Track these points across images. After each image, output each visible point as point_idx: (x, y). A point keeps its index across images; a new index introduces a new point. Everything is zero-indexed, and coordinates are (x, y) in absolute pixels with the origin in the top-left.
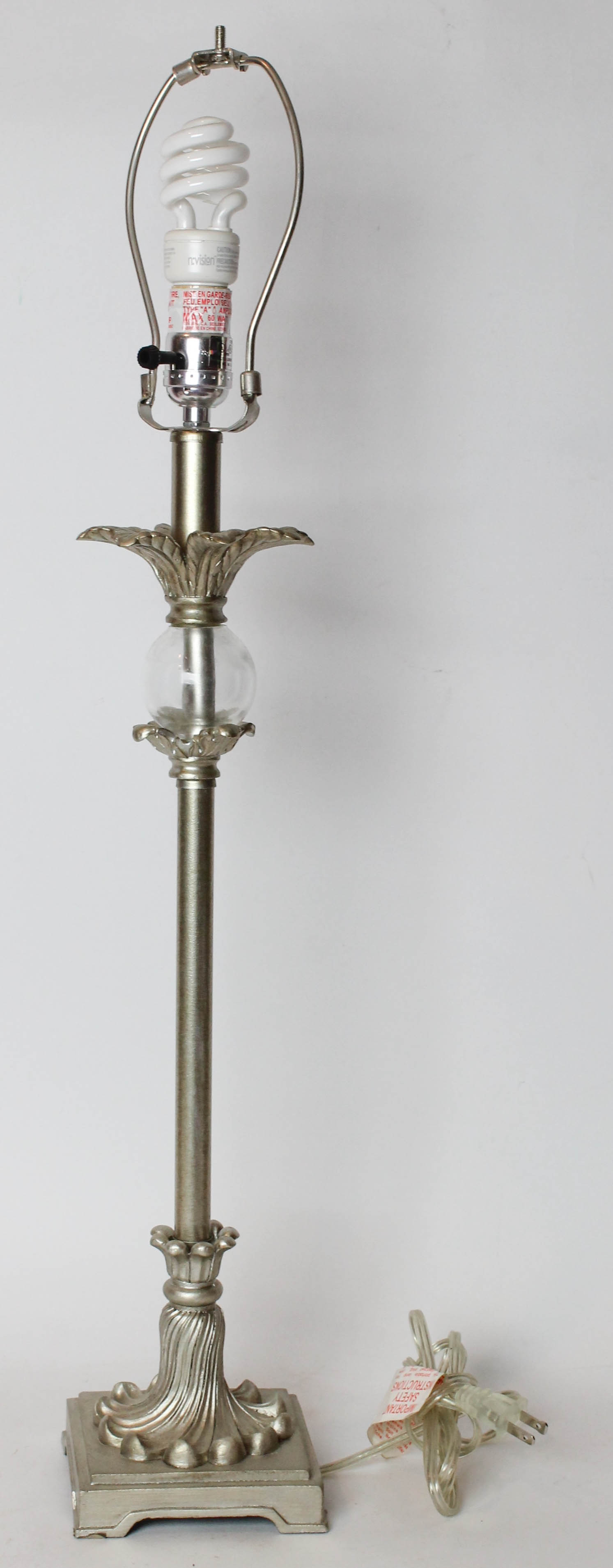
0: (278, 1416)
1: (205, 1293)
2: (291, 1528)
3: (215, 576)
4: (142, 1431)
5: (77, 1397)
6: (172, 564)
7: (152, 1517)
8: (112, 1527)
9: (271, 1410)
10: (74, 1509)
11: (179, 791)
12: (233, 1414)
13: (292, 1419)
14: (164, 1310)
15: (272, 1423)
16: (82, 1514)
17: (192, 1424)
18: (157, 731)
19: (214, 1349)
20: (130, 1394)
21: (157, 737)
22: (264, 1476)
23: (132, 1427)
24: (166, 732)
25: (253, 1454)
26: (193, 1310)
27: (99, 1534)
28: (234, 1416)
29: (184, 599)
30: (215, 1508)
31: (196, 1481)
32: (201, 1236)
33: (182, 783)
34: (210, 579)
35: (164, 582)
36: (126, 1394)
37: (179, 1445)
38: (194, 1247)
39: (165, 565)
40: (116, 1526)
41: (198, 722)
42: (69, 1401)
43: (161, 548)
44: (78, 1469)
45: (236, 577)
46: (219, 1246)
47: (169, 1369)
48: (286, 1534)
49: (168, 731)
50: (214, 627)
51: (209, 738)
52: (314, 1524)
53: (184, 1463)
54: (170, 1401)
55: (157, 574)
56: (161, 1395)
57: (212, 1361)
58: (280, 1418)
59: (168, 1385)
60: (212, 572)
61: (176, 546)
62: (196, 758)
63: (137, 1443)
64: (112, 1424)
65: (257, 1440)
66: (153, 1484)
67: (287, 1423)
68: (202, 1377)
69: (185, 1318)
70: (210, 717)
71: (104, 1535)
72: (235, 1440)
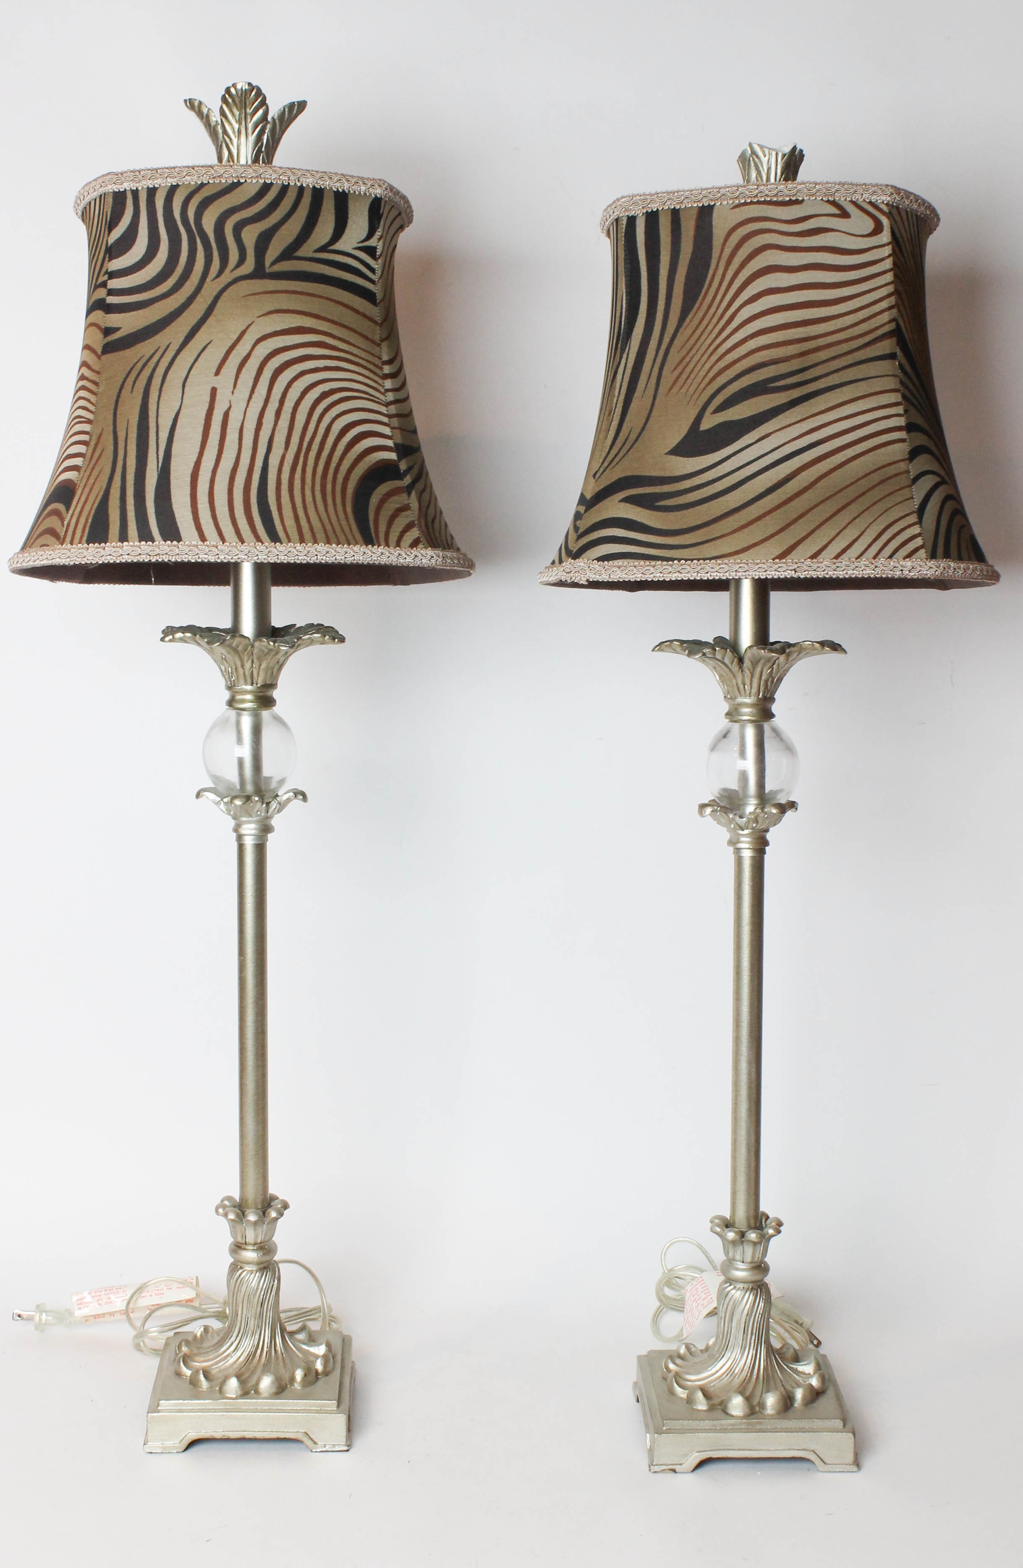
0: (814, 1373)
1: (756, 1272)
2: (829, 1468)
3: (766, 681)
4: (703, 1385)
5: (646, 1354)
6: (730, 670)
7: (714, 1456)
8: (681, 1464)
9: (807, 1368)
10: (648, 1448)
11: (735, 857)
12: (778, 1372)
13: (827, 1377)
14: (720, 1286)
15: (810, 1379)
16: (656, 1453)
17: (745, 1379)
18: (719, 809)
19: (763, 1319)
20: (691, 1353)
21: (718, 813)
22: (805, 1424)
23: (695, 1381)
24: (726, 810)
25: (795, 1406)
26: (746, 1286)
27: (670, 1470)
28: (779, 1374)
29: (740, 700)
30: (765, 1450)
31: (750, 1427)
32: (753, 1226)
33: (738, 851)
34: (762, 683)
35: (723, 685)
36: (688, 1353)
37: (736, 1397)
38: (747, 1234)
39: (725, 672)
40: (684, 1463)
41: (751, 801)
42: (639, 1358)
43: (723, 659)
44: (651, 1416)
45: (783, 681)
46: (768, 1233)
47: (725, 1334)
48: (825, 1472)
49: (727, 808)
50: (765, 723)
51: (762, 815)
52: (847, 1465)
53: (740, 1412)
54: (726, 1360)
55: (718, 679)
56: (718, 1355)
57: (761, 1328)
58: (817, 1375)
59: (724, 1346)
60: (764, 678)
61: (736, 657)
62: (750, 830)
63: (700, 1395)
64: (679, 1379)
65: (799, 1394)
66: (714, 1429)
67: (823, 1379)
68: (753, 1341)
69: (739, 1292)
70: (763, 798)
71: (674, 1471)
72: (781, 1393)
